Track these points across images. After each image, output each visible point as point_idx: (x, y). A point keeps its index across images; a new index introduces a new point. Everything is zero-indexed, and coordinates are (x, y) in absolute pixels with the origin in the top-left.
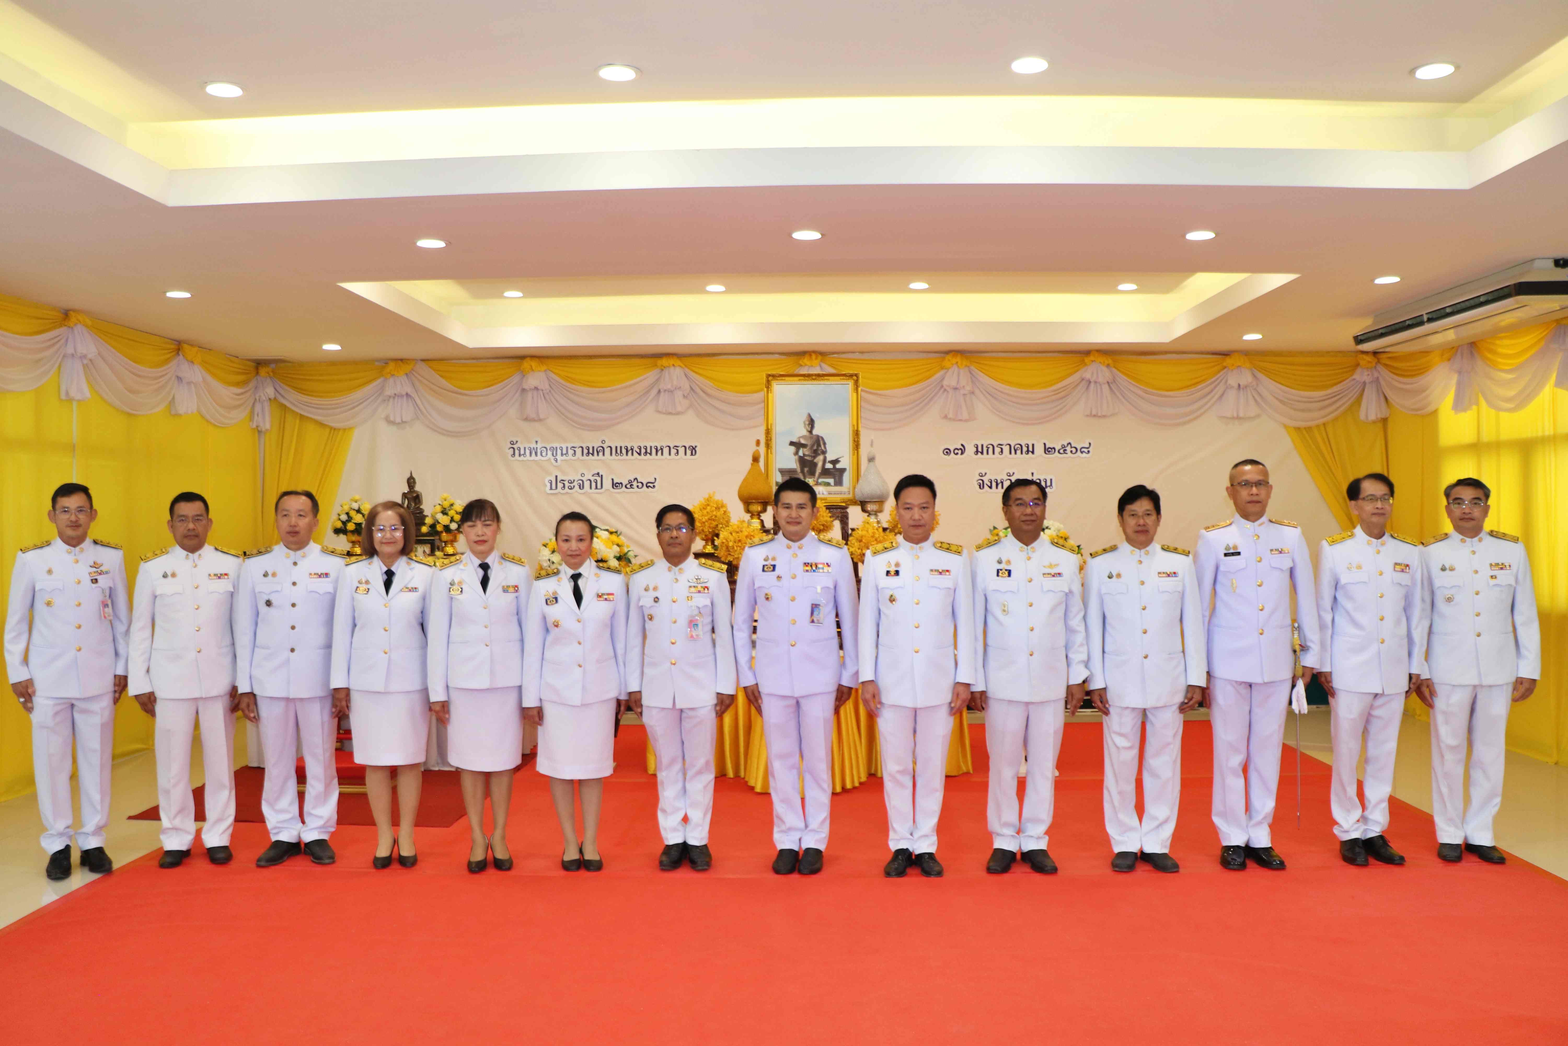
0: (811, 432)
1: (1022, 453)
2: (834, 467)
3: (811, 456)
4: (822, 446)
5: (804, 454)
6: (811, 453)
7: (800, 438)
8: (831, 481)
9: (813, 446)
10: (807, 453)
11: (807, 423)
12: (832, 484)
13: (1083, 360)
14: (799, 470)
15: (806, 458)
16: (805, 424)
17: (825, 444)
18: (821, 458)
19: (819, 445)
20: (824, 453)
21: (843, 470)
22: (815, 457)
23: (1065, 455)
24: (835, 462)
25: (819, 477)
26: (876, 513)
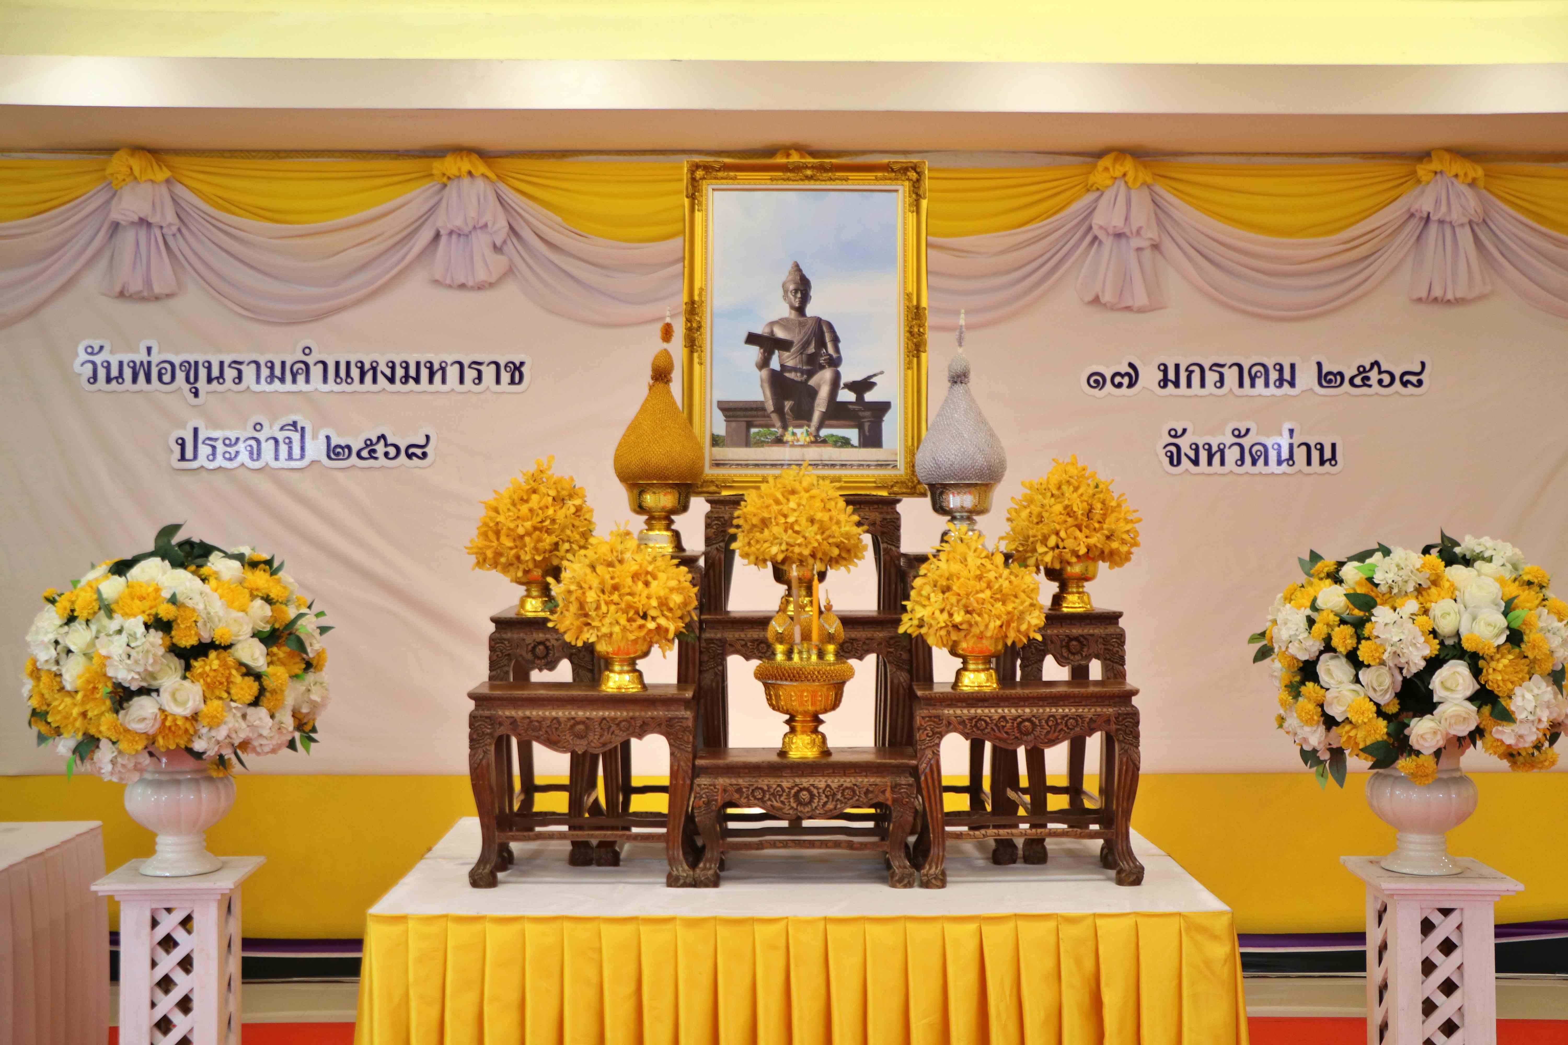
0: (800, 310)
1: (1267, 385)
2: (860, 397)
3: (803, 372)
4: (830, 346)
5: (782, 366)
6: (802, 362)
7: (772, 324)
8: (852, 434)
9: (805, 345)
10: (790, 363)
11: (792, 287)
12: (855, 441)
13: (1414, 172)
14: (770, 406)
15: (787, 375)
16: (786, 292)
17: (836, 340)
18: (827, 374)
19: (822, 344)
20: (834, 362)
21: (883, 408)
22: (810, 374)
23: (1365, 389)
24: (862, 386)
25: (821, 426)
26: (970, 515)
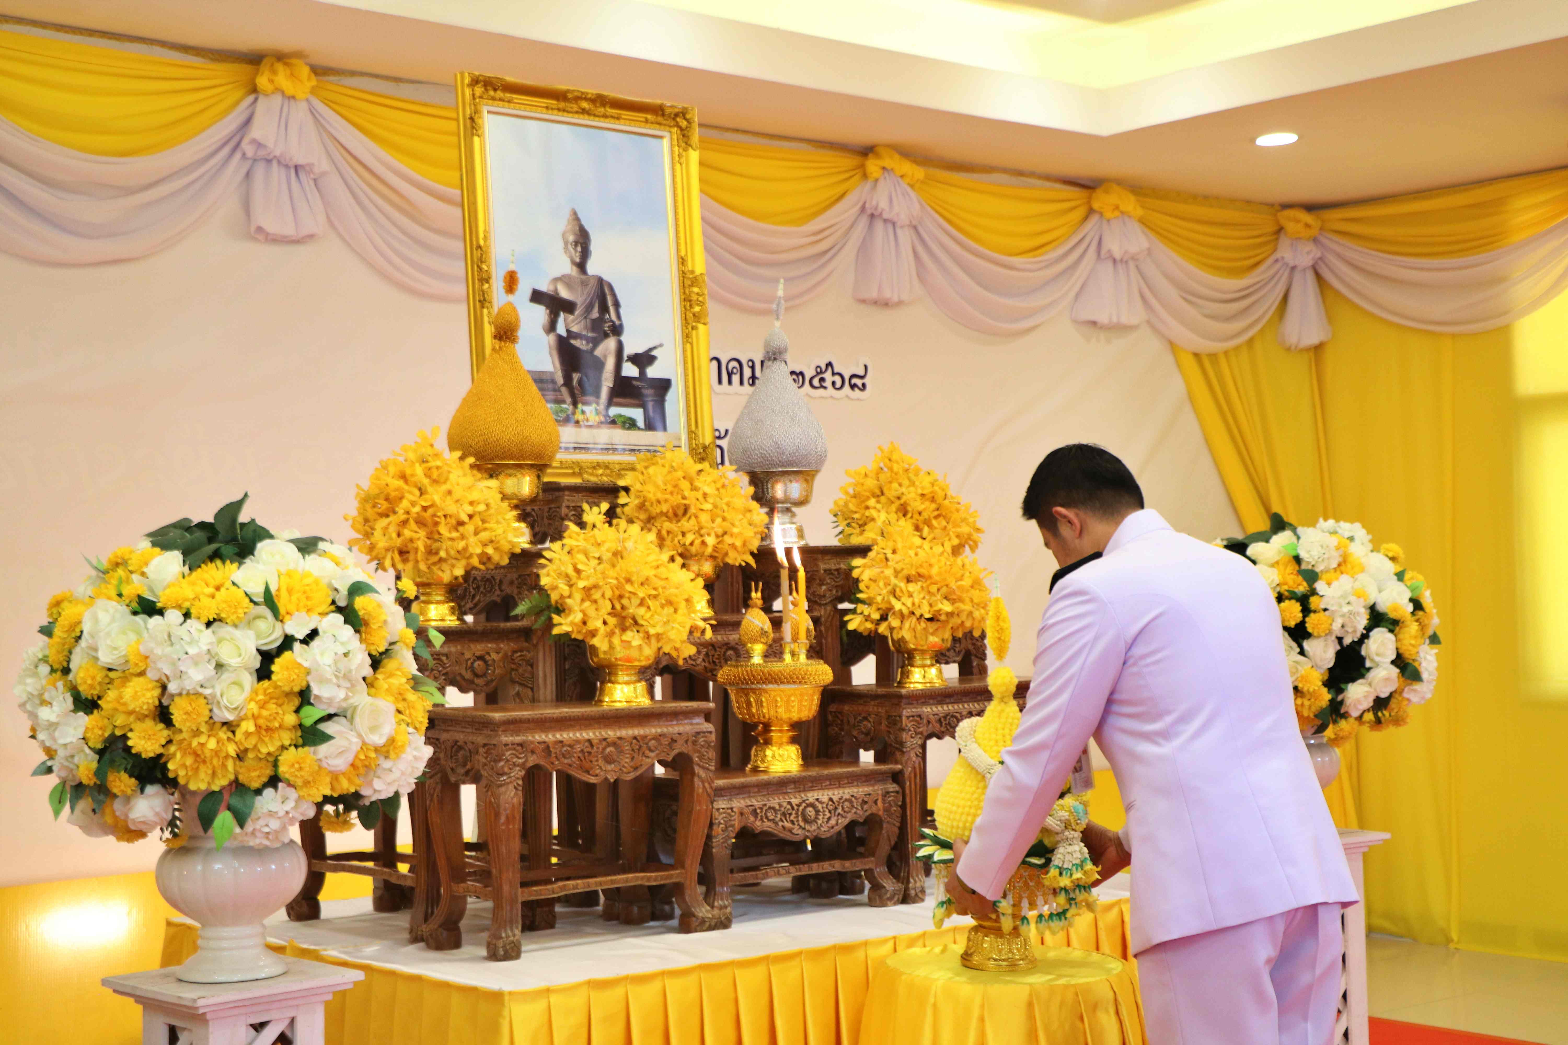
0: (581, 266)
2: (642, 373)
3: (588, 340)
4: (612, 310)
5: (568, 331)
6: (586, 328)
7: (556, 280)
8: (637, 414)
9: (589, 308)
10: (575, 329)
11: (571, 238)
12: (641, 423)
14: (560, 380)
15: (573, 342)
16: (566, 243)
17: (617, 305)
18: (610, 344)
19: (604, 309)
20: (617, 330)
21: (664, 385)
22: (596, 343)
24: (644, 360)
25: (610, 403)
26: (790, 507)
